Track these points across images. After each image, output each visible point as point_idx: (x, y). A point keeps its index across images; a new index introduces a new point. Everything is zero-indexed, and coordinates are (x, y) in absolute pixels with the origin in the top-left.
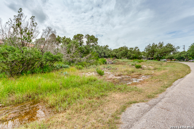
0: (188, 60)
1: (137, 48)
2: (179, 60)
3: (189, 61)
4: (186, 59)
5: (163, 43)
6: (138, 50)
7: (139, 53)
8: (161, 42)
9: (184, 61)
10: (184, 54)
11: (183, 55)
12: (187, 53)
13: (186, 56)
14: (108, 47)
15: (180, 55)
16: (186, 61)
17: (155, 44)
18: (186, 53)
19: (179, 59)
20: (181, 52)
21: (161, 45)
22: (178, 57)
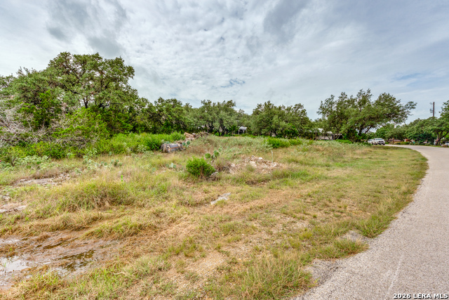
0: (444, 143)
1: (300, 106)
2: (418, 142)
3: (446, 144)
4: (437, 139)
5: (369, 92)
6: (304, 111)
7: (305, 121)
8: (365, 91)
9: (432, 144)
10: (432, 124)
11: (430, 128)
12: (439, 124)
13: (437, 131)
14: (233, 105)
15: (420, 128)
16: (437, 145)
17: (349, 97)
18: (437, 121)
19: (419, 140)
20: (425, 121)
21: (364, 100)
22: (416, 134)
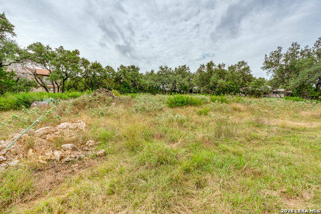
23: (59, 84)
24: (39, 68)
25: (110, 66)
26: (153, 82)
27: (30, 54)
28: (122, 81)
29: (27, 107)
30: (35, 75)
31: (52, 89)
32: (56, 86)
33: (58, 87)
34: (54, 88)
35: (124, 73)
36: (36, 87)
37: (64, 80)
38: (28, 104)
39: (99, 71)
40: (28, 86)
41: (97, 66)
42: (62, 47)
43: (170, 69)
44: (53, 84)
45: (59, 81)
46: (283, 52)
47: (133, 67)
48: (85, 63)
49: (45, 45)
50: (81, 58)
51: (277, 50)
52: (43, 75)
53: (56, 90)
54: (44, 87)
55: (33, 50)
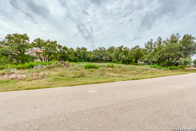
23: (47, 57)
24: (39, 50)
25: (72, 48)
26: (95, 56)
27: (35, 44)
28: (77, 55)
29: (32, 68)
30: (37, 53)
31: (44, 60)
32: (45, 58)
33: (47, 59)
34: (45, 59)
35: (79, 52)
36: (37, 59)
37: (49, 56)
38: (32, 67)
39: (66, 51)
40: (33, 58)
41: (65, 48)
42: (49, 40)
43: (105, 48)
44: (44, 57)
45: (47, 56)
46: (153, 42)
47: (84, 48)
48: (60, 47)
49: (41, 39)
50: (58, 44)
51: (151, 41)
52: (40, 53)
53: (46, 60)
54: (40, 59)
55: (36, 42)
